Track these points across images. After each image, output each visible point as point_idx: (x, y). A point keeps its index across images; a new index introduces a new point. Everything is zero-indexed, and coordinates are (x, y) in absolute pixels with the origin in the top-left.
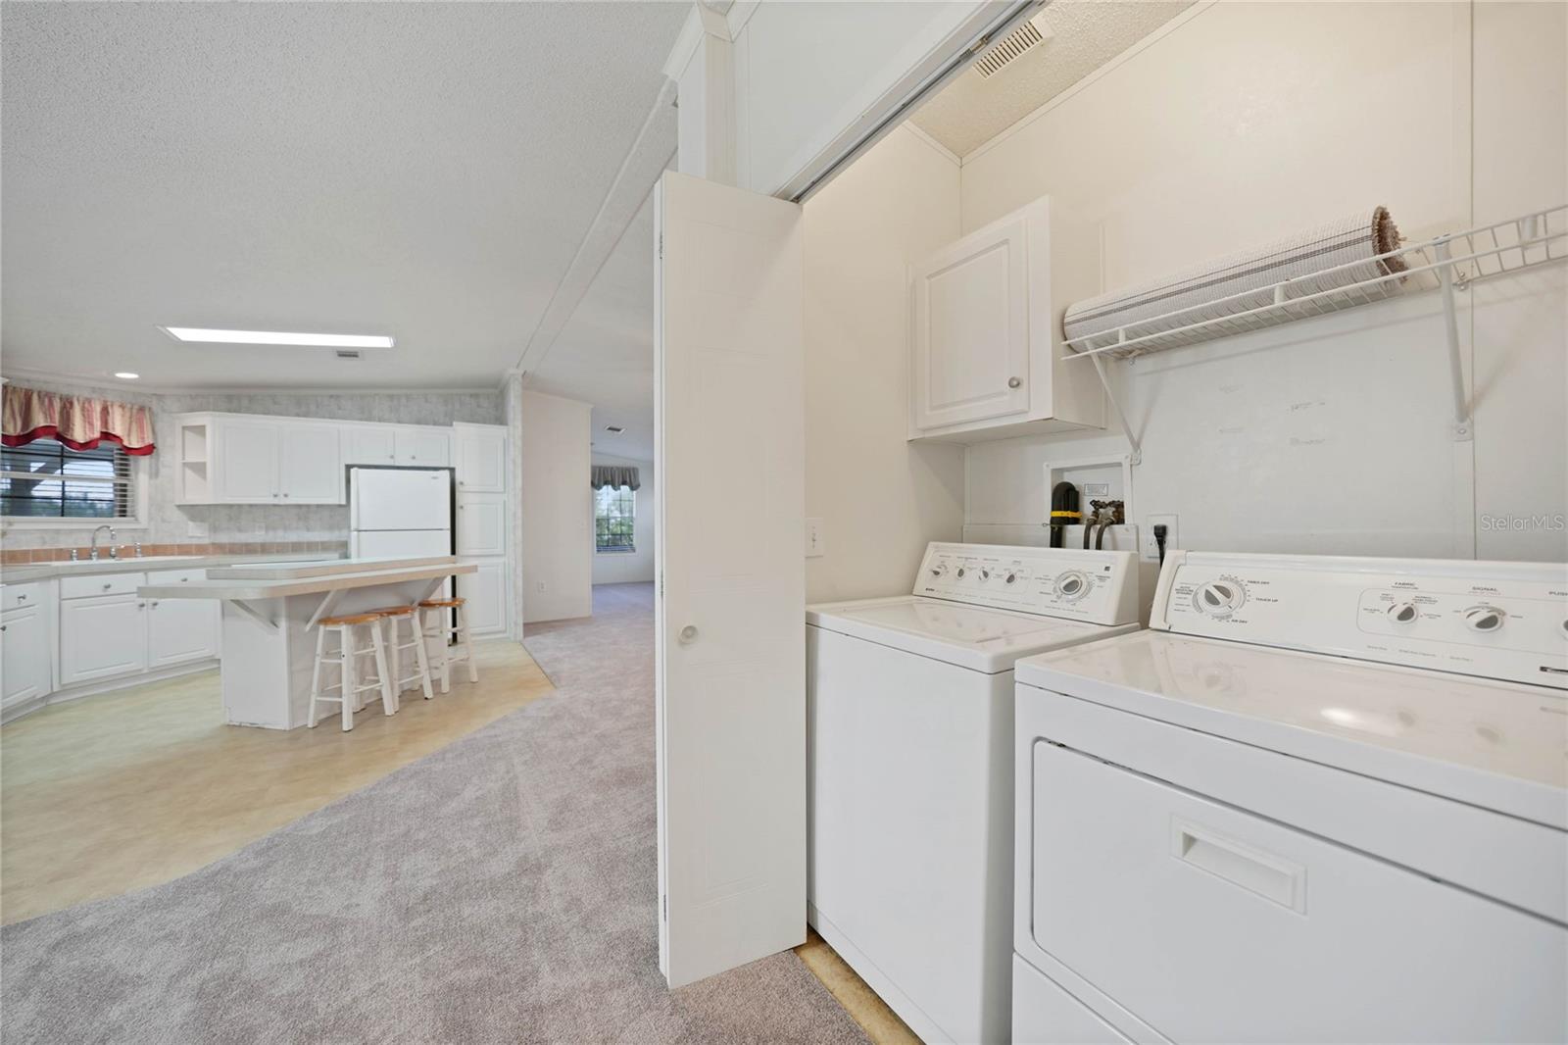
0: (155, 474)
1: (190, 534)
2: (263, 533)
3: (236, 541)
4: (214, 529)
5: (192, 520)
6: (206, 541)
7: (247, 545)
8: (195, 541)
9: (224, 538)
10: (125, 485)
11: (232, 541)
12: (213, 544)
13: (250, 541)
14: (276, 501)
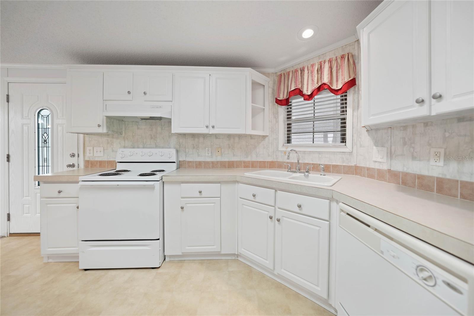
0: (357, 107)
1: (375, 159)
2: (441, 163)
3: (410, 171)
4: (391, 155)
5: (376, 146)
6: (385, 167)
7: (421, 177)
8: (377, 166)
9: (398, 166)
10: (344, 119)
11: (405, 170)
12: (389, 171)
13: (425, 173)
14: (421, 111)
